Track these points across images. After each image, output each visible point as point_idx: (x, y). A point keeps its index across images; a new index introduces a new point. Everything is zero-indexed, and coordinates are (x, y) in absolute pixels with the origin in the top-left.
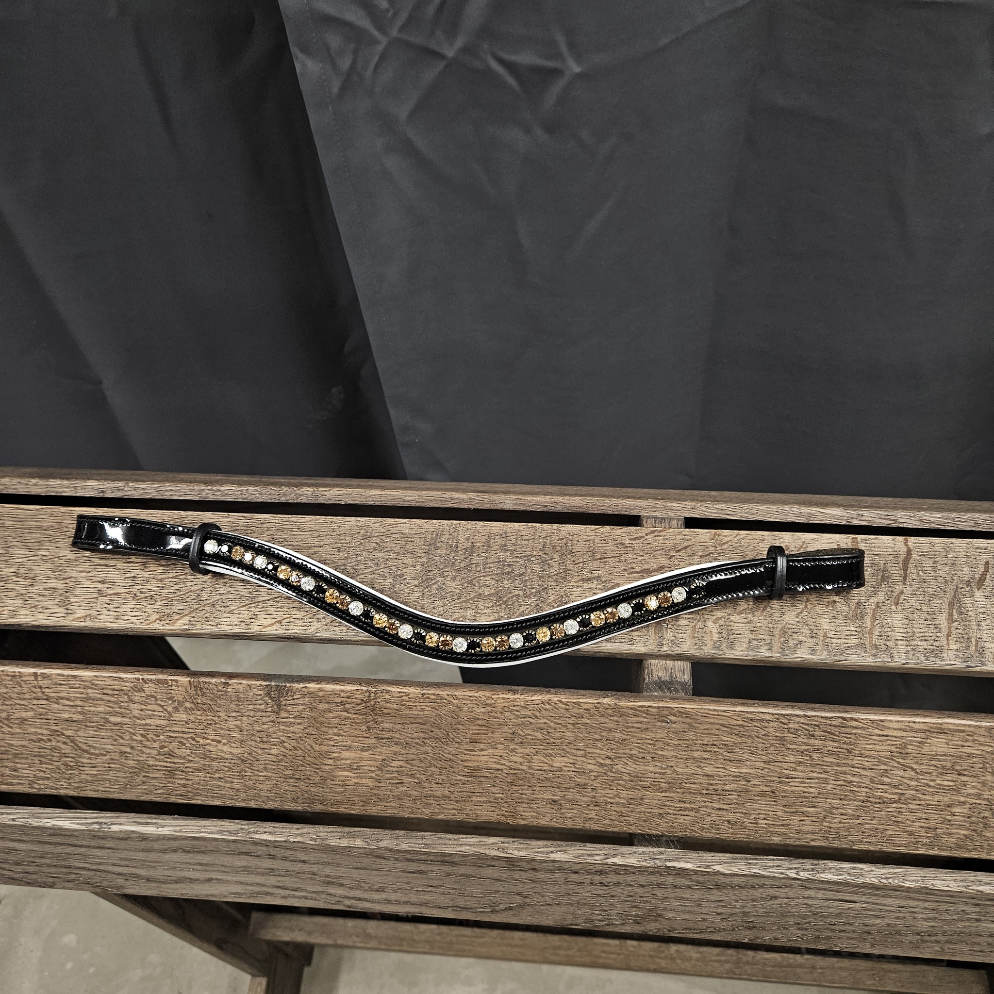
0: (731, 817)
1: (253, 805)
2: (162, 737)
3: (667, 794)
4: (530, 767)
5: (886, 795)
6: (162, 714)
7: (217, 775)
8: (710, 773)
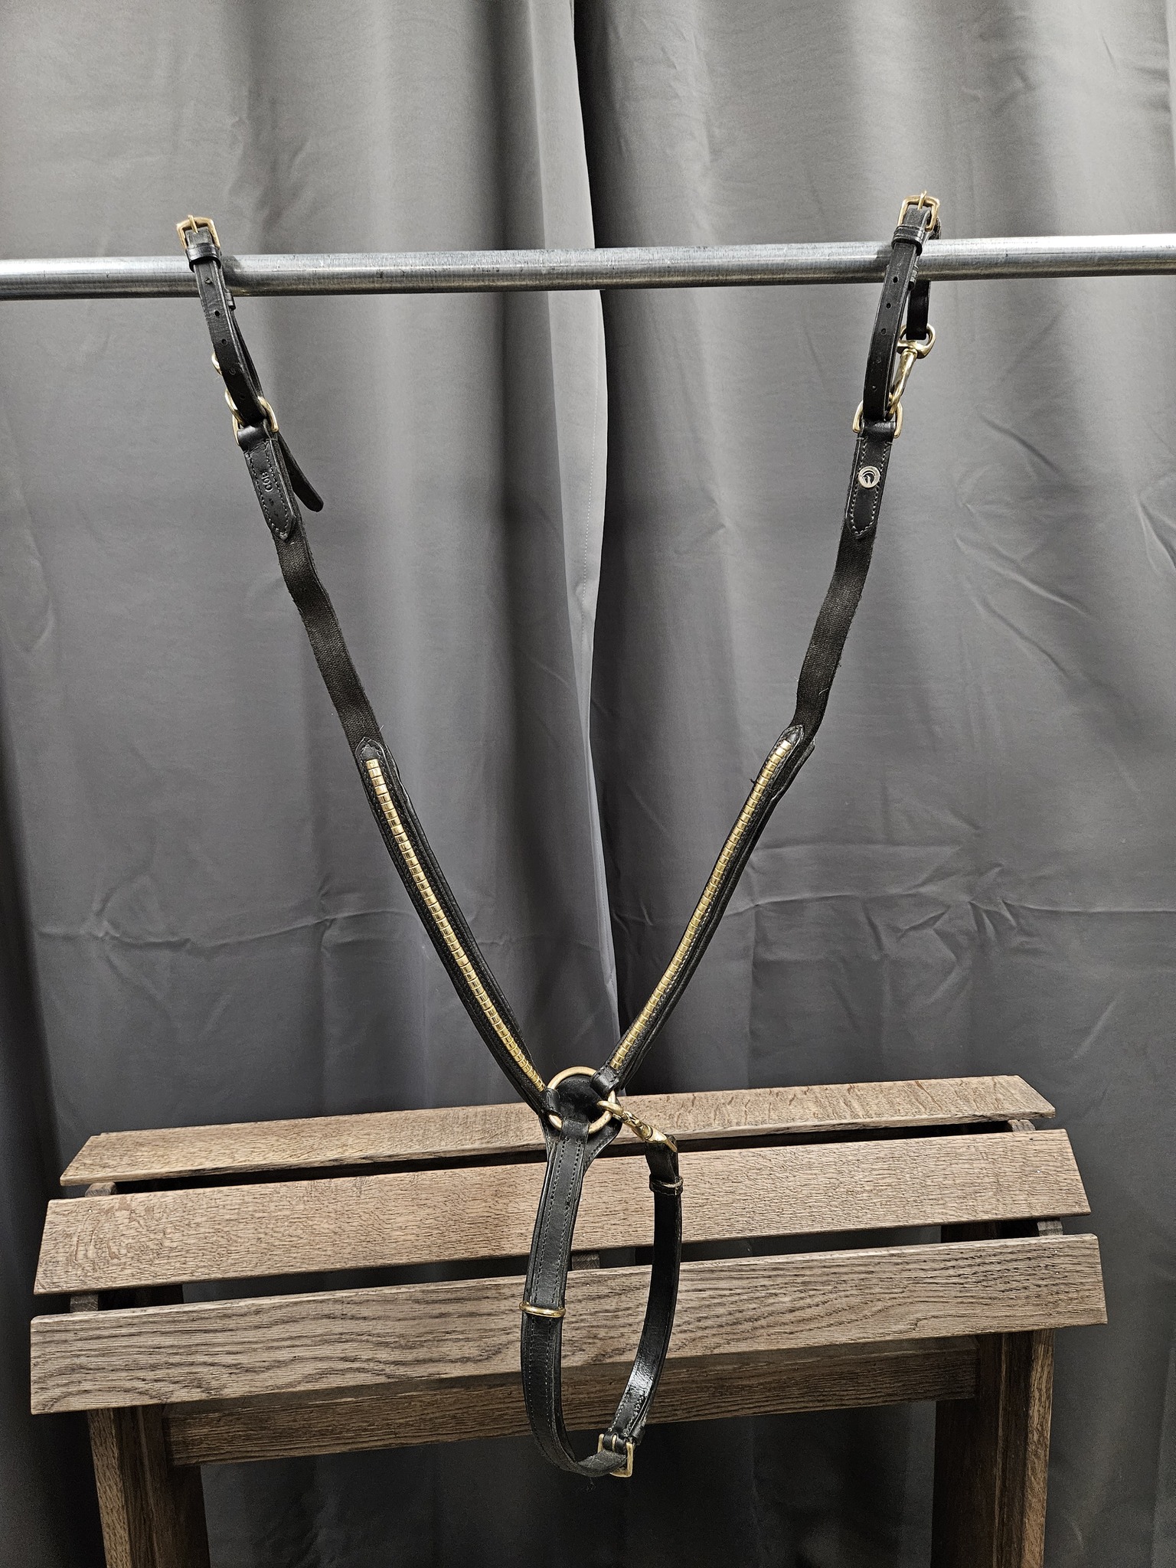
0: (621, 1228)
1: (338, 1266)
2: (286, 1224)
3: (585, 1219)
4: (506, 1212)
5: (700, 1201)
6: (288, 1207)
7: (318, 1247)
8: (606, 1201)
